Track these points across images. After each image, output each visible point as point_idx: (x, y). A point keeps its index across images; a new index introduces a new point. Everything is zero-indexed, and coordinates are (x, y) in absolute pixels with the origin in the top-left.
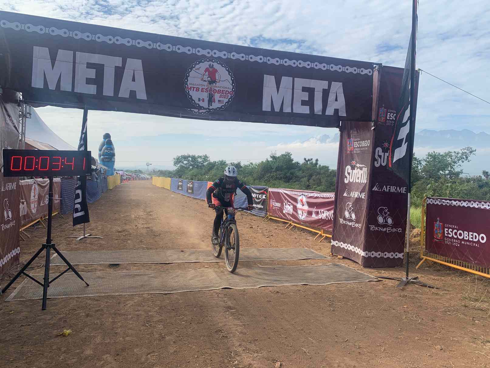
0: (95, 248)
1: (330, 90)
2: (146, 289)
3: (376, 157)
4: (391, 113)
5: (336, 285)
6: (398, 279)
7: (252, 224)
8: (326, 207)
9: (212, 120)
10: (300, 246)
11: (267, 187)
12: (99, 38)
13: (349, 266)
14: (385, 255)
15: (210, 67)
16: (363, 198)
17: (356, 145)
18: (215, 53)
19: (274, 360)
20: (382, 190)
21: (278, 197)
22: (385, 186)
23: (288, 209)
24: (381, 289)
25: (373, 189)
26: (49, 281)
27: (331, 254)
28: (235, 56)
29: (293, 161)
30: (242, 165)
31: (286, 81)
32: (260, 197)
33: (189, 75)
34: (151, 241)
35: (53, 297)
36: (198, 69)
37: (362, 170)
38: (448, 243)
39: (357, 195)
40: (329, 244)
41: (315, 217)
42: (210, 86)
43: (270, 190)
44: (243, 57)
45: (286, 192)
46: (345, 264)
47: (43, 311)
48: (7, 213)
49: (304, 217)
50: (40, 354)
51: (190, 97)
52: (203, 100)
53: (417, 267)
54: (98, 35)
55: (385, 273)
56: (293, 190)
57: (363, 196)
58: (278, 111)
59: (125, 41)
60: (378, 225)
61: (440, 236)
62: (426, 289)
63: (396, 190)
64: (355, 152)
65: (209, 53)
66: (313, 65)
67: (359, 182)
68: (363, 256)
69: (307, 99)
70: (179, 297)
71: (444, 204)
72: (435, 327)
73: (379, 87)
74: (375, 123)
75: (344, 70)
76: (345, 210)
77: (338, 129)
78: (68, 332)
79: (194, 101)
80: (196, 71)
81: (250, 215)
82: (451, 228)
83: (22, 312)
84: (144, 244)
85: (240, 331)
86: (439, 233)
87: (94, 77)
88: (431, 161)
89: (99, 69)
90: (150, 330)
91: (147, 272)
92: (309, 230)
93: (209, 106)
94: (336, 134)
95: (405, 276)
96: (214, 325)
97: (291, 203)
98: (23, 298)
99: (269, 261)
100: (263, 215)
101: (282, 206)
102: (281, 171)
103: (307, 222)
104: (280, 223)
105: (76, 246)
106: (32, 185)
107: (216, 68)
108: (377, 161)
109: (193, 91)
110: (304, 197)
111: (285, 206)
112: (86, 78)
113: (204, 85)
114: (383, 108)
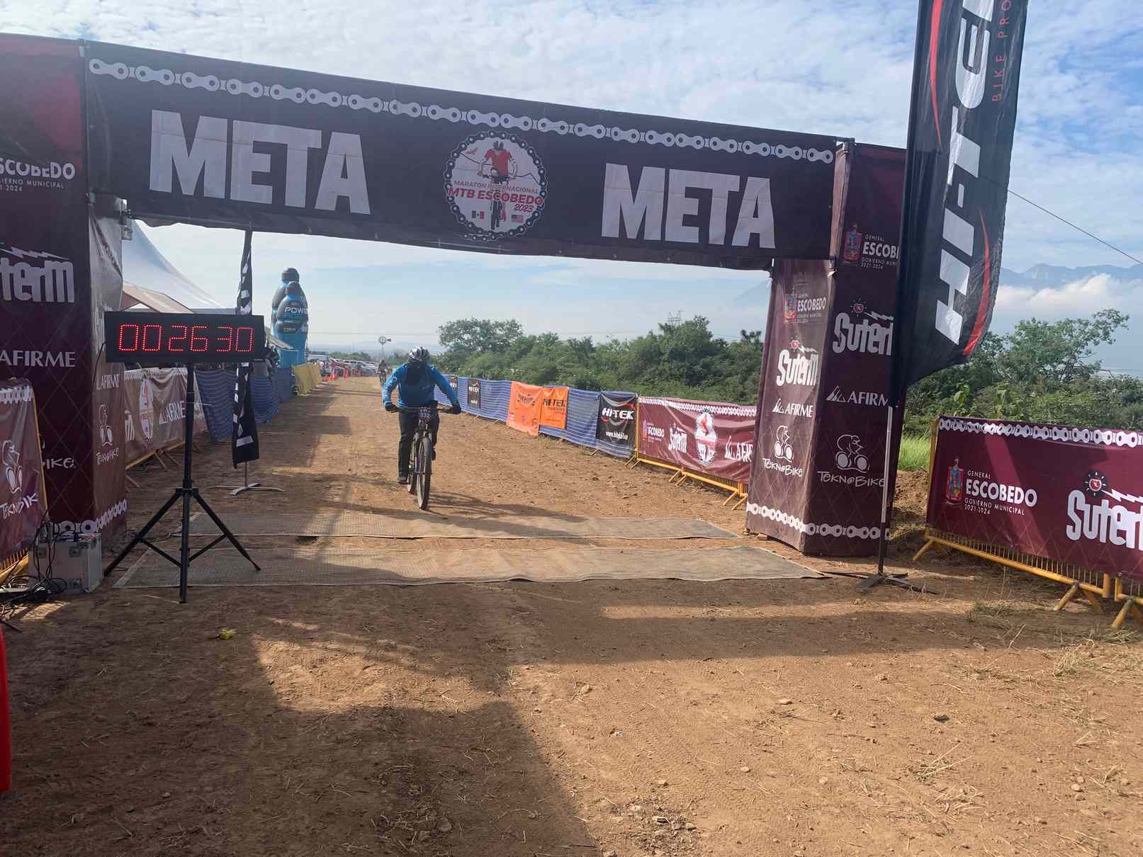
0: (269, 508)
1: (744, 192)
2: (367, 578)
3: (837, 332)
4: (871, 241)
6: (861, 576)
7: (598, 473)
8: (750, 438)
9: (502, 253)
10: (687, 516)
11: (634, 394)
12: (277, 92)
13: (774, 552)
14: (851, 531)
15: (496, 148)
16: (809, 415)
17: (802, 306)
18: (506, 121)
20: (847, 401)
22: (854, 393)
23: (678, 442)
25: (829, 399)
26: (190, 556)
27: (745, 530)
28: (546, 126)
29: (711, 336)
31: (652, 176)
32: (621, 417)
33: (454, 165)
34: (383, 499)
35: (198, 585)
36: (473, 152)
37: (810, 359)
38: (971, 508)
39: (798, 411)
41: (730, 458)
42: (496, 187)
43: (641, 400)
44: (563, 128)
45: (674, 405)
46: (769, 548)
47: (181, 604)
48: (105, 431)
49: (709, 458)
50: (186, 661)
51: (455, 209)
52: (482, 215)
53: (916, 557)
54: (275, 87)
55: (843, 566)
56: (688, 400)
57: (809, 412)
58: (634, 238)
59: (327, 98)
60: (835, 470)
61: (957, 495)
63: (877, 400)
64: (799, 321)
65: (493, 120)
66: (707, 143)
67: (803, 384)
68: (803, 533)
69: (695, 213)
71: (970, 431)
73: (846, 186)
74: (835, 264)
75: (773, 153)
76: (776, 440)
77: (767, 274)
78: (229, 632)
79: (463, 216)
80: (471, 156)
81: (597, 453)
82: (979, 479)
86: (956, 488)
88: (1026, 342)
89: (278, 153)
91: (372, 551)
93: (493, 228)
96: (486, 633)
97: (685, 429)
98: (144, 584)
99: (615, 540)
100: (627, 454)
101: (667, 434)
102: (683, 360)
103: (715, 469)
104: (659, 472)
105: (230, 505)
106: (140, 381)
107: (507, 150)
108: (838, 340)
109: (462, 196)
110: (709, 415)
111: (671, 434)
112: (253, 172)
113: (484, 185)
114: (854, 232)
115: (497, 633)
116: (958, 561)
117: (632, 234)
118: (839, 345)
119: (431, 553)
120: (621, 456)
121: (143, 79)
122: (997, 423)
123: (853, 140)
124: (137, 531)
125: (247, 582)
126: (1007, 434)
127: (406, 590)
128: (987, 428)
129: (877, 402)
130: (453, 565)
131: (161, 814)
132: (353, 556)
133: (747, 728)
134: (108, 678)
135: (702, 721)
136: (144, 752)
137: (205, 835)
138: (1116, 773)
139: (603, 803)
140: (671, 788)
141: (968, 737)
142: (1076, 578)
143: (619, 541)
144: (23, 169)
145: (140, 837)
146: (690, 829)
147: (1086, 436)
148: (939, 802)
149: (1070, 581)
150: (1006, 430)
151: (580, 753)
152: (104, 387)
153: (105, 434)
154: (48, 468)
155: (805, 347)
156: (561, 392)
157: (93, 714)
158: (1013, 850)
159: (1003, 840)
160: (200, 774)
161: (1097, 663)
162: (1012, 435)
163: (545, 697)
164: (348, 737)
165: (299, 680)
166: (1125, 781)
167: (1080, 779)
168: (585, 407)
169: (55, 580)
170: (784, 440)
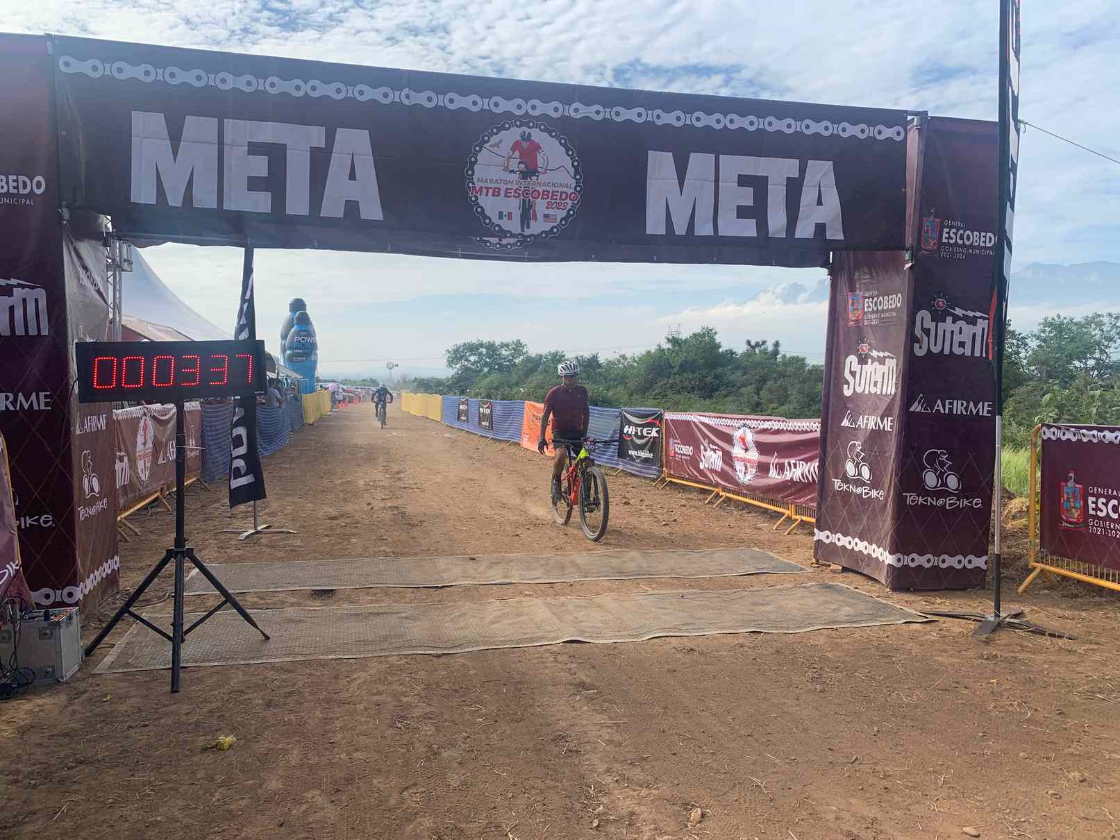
0: (280, 554)
1: (803, 179)
2: (394, 645)
3: (918, 332)
4: (951, 227)
5: (826, 632)
6: (974, 618)
7: (628, 496)
8: (801, 455)
9: (530, 260)
10: (740, 545)
11: (659, 410)
12: (272, 85)
13: (856, 588)
14: (944, 561)
15: (523, 139)
16: (888, 429)
17: (869, 305)
18: (534, 107)
19: (688, 804)
20: (932, 410)
21: (687, 433)
22: (939, 402)
23: (712, 460)
24: (933, 642)
25: (912, 409)
26: (185, 628)
27: (814, 561)
28: (579, 111)
29: (720, 347)
30: (601, 360)
31: (699, 162)
32: (645, 434)
33: (476, 160)
34: (404, 537)
35: (194, 664)
36: (497, 145)
37: (884, 364)
38: (1097, 531)
39: (873, 424)
40: (810, 538)
41: (777, 477)
42: (524, 183)
43: (668, 416)
44: (598, 112)
45: (706, 420)
46: (848, 583)
47: (172, 695)
48: (89, 481)
49: (749, 477)
50: (171, 789)
51: (479, 210)
52: (510, 216)
53: (1021, 589)
54: (270, 80)
55: (943, 604)
56: (724, 415)
57: (888, 424)
58: (684, 234)
59: (329, 90)
60: (923, 492)
61: (1076, 516)
62: (1045, 641)
63: (966, 409)
64: (866, 323)
65: (519, 107)
66: (761, 124)
67: (879, 393)
68: (889, 564)
69: (750, 203)
70: (469, 664)
71: (1085, 440)
72: (1065, 729)
73: (921, 168)
74: (912, 254)
75: (835, 132)
76: (846, 457)
77: (825, 271)
78: (229, 739)
79: (489, 219)
81: (622, 474)
82: (1102, 496)
83: (130, 697)
84: (386, 545)
85: (607, 738)
86: (1075, 507)
87: (264, 174)
88: (1051, 339)
89: (276, 154)
90: (407, 736)
91: (396, 607)
92: (761, 507)
93: (523, 231)
94: (820, 282)
95: (992, 611)
96: (549, 725)
97: (720, 446)
99: (669, 581)
100: (653, 474)
101: (697, 452)
102: (694, 372)
103: (758, 488)
104: (693, 493)
105: (237, 553)
106: (139, 419)
107: (536, 141)
108: (918, 341)
109: (487, 195)
110: (748, 430)
111: (703, 452)
112: (248, 177)
113: (510, 182)
114: (931, 218)
116: (1074, 591)
117: (680, 229)
118: (921, 348)
120: (647, 476)
121: (119, 76)
123: (926, 113)
124: (132, 591)
125: (253, 658)
127: (442, 661)
132: (377, 614)
143: (675, 581)
152: (88, 431)
153: (91, 484)
154: (23, 527)
168: (604, 426)
169: (22, 671)
170: (858, 458)
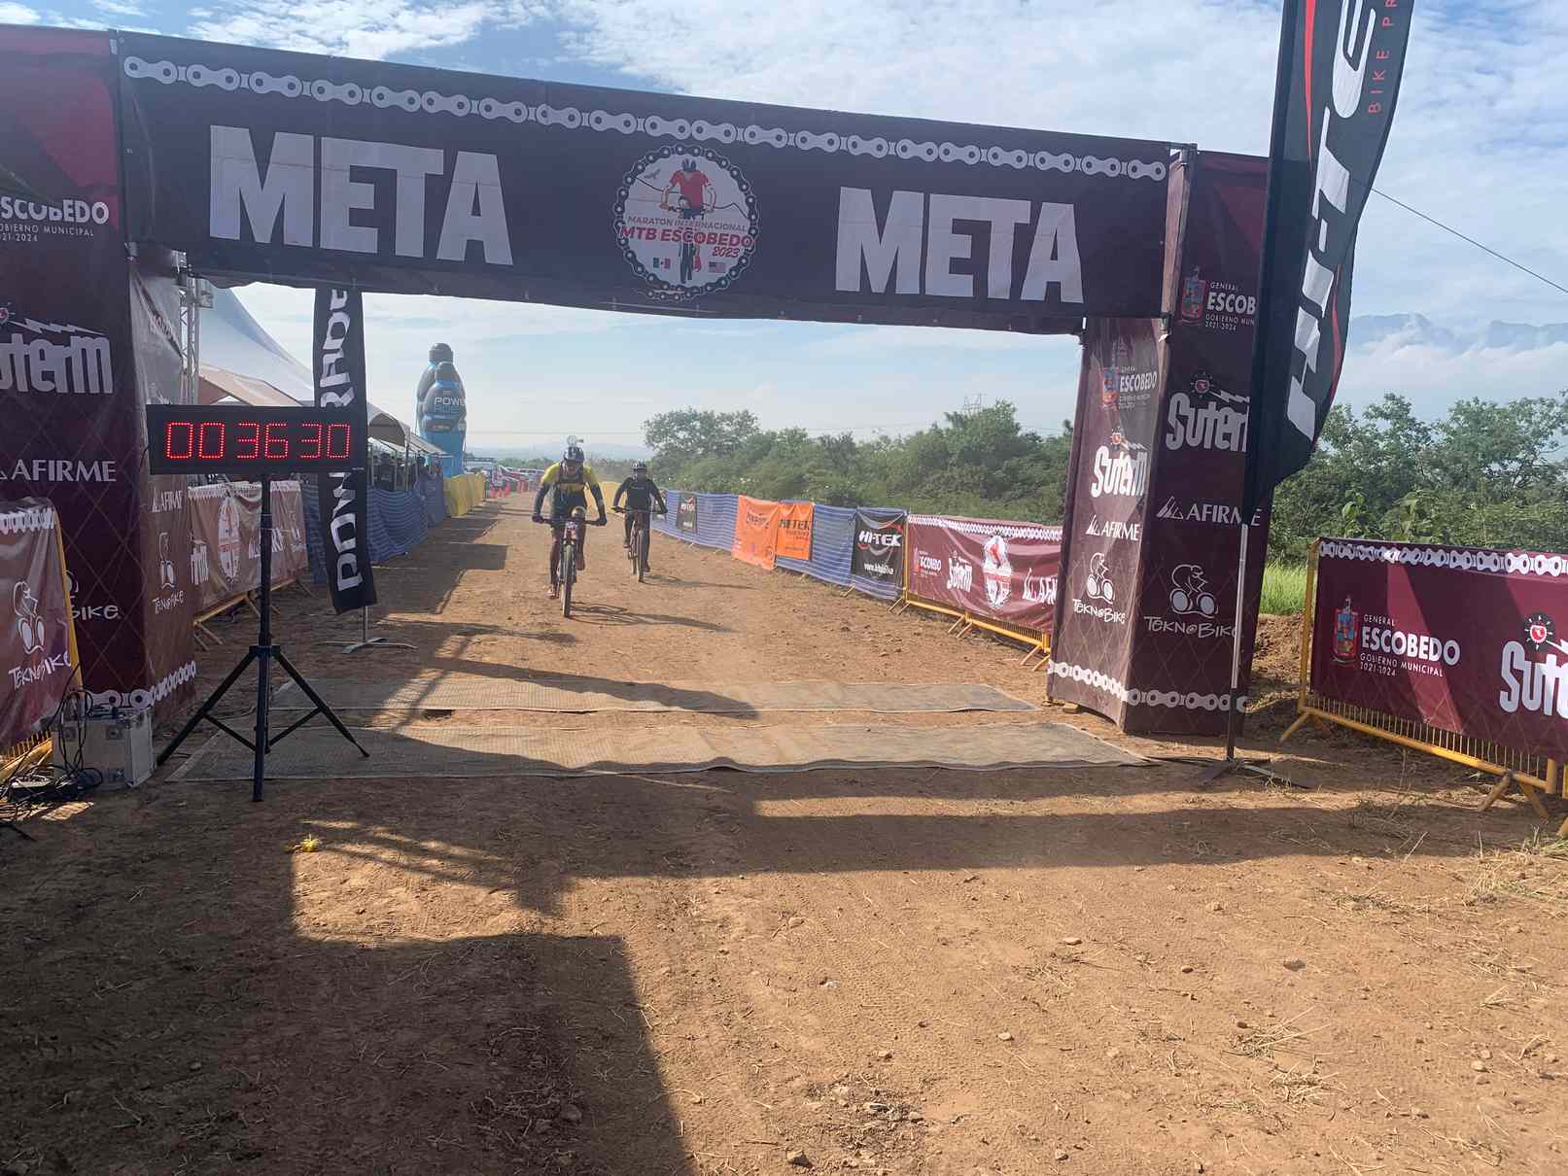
0: (393, 671)
1: (1036, 226)
3: (1172, 420)
4: (1219, 291)
6: (1203, 764)
7: (850, 620)
8: (1053, 573)
9: (703, 316)
10: (968, 680)
11: (902, 511)
12: (381, 97)
13: (1084, 729)
14: (1192, 700)
15: (685, 169)
16: (1133, 538)
17: (1125, 384)
18: (700, 130)
19: (787, 912)
20: (1185, 517)
22: (1195, 507)
23: (960, 578)
25: (1160, 515)
26: (269, 738)
27: (1046, 698)
28: (756, 135)
29: (1018, 428)
31: (905, 204)
32: (884, 543)
33: (627, 194)
35: (278, 777)
36: (653, 176)
37: (1136, 459)
38: (1369, 667)
39: (1119, 532)
41: (1031, 599)
42: (686, 223)
43: (912, 519)
44: (779, 138)
45: (954, 526)
46: (1076, 723)
47: (255, 803)
48: (165, 569)
49: (1001, 599)
50: (251, 881)
51: (630, 255)
52: (667, 264)
53: (1283, 737)
54: (377, 90)
55: (1179, 749)
56: (975, 519)
57: (1134, 533)
58: (882, 291)
59: (449, 104)
60: (1171, 616)
61: (1349, 649)
63: (1229, 517)
64: (1119, 406)
65: (682, 129)
66: (985, 155)
67: (1127, 494)
68: (1125, 702)
69: (967, 255)
71: (1362, 558)
73: (1184, 215)
74: (1169, 323)
75: (1078, 168)
76: (1089, 573)
77: (1076, 339)
78: (313, 842)
79: (642, 266)
80: (648, 181)
81: (853, 594)
82: (1377, 625)
83: (208, 804)
86: (1347, 639)
89: (384, 182)
90: (506, 848)
91: (523, 730)
92: (1014, 639)
93: (683, 281)
96: (666, 843)
97: (969, 560)
98: (208, 776)
99: (861, 714)
100: (892, 595)
101: (945, 568)
102: (979, 464)
103: (1010, 614)
104: (934, 620)
105: (341, 667)
106: (220, 500)
107: (702, 171)
108: (1172, 431)
109: (639, 237)
110: (1001, 539)
111: (951, 567)
112: (351, 209)
113: (669, 222)
114: (1195, 278)
115: (683, 843)
116: (1345, 740)
117: (878, 285)
118: (1174, 439)
119: (607, 732)
120: (885, 597)
121: (197, 83)
122: (1400, 547)
123: (1194, 146)
125: (349, 773)
126: (1414, 562)
127: (562, 784)
128: (1387, 555)
129: (1229, 518)
130: (636, 748)
131: (185, 1092)
132: (498, 736)
133: (1014, 978)
134: (144, 904)
135: (952, 967)
136: (178, 1007)
137: (241, 1122)
138: (1540, 1045)
139: (797, 1083)
140: (895, 1062)
141: (1329, 992)
142: (1509, 766)
144: (38, 211)
145: (152, 1124)
146: (914, 1121)
147: (1525, 565)
148: (1277, 1084)
149: (1500, 770)
150: (1411, 557)
151: (773, 1010)
152: (165, 509)
153: (165, 573)
154: (84, 618)
155: (1131, 442)
156: (803, 510)
157: (115, 954)
158: (1374, 1155)
159: (1363, 1141)
160: (245, 1038)
161: (1530, 886)
162: (1420, 564)
163: (736, 932)
164: (453, 988)
165: (400, 908)
166: (1551, 1057)
167: (1485, 1054)
168: (836, 531)
169: (87, 771)
170: (1100, 571)
